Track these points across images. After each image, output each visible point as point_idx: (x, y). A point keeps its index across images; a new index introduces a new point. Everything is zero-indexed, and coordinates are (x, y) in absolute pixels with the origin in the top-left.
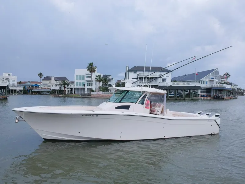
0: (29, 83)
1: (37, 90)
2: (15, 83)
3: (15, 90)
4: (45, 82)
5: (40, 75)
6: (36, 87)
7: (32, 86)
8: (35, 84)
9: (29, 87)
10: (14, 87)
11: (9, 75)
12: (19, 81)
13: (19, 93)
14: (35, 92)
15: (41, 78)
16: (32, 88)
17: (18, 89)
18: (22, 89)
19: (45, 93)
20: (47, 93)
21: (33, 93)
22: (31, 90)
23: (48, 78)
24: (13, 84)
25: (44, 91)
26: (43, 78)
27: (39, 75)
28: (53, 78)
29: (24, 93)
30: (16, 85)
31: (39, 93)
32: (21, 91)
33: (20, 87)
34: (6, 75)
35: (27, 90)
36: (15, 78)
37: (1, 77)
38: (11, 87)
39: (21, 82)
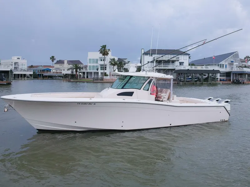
0: (41, 67)
1: (49, 74)
2: (25, 67)
3: (25, 75)
4: (58, 66)
5: (53, 58)
6: (48, 71)
7: (44, 71)
8: (46, 68)
9: (40, 71)
10: (23, 71)
11: (18, 58)
12: (31, 65)
13: (29, 78)
14: (46, 76)
15: (53, 61)
16: (44, 73)
17: (28, 73)
18: (32, 73)
20: (60, 78)
21: (44, 77)
22: (43, 74)
23: (61, 62)
24: (22, 68)
25: (57, 75)
26: (55, 61)
27: (51, 58)
28: (66, 62)
29: (34, 78)
30: (26, 69)
31: (51, 77)
32: (31, 75)
33: (31, 71)
34: (15, 59)
35: (38, 74)
36: (25, 62)
37: (10, 61)
38: (20, 71)
39: (32, 66)
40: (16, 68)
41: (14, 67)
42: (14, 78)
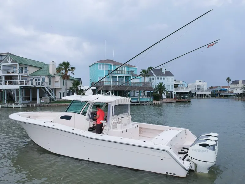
0: (219, 88)
1: (225, 94)
2: (205, 88)
3: (205, 95)
4: (233, 86)
5: (228, 80)
6: (224, 91)
7: (220, 91)
8: (222, 88)
9: (217, 91)
10: (204, 91)
11: (200, 82)
13: (208, 97)
15: (228, 82)
16: (220, 92)
17: (207, 93)
19: (232, 96)
20: (234, 97)
21: (221, 96)
22: (219, 94)
23: (236, 82)
24: (203, 89)
26: (231, 82)
27: (227, 80)
28: (240, 82)
29: (212, 97)
30: (206, 90)
31: (226, 96)
32: (210, 94)
33: (209, 91)
34: (198, 82)
35: (216, 94)
36: (205, 84)
37: (194, 84)
38: (202, 91)
39: (212, 87)
40: (198, 89)
41: (197, 89)
42: (197, 97)
